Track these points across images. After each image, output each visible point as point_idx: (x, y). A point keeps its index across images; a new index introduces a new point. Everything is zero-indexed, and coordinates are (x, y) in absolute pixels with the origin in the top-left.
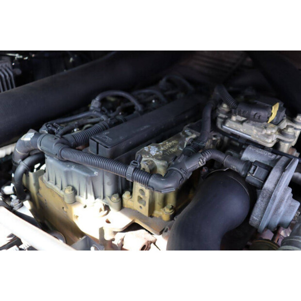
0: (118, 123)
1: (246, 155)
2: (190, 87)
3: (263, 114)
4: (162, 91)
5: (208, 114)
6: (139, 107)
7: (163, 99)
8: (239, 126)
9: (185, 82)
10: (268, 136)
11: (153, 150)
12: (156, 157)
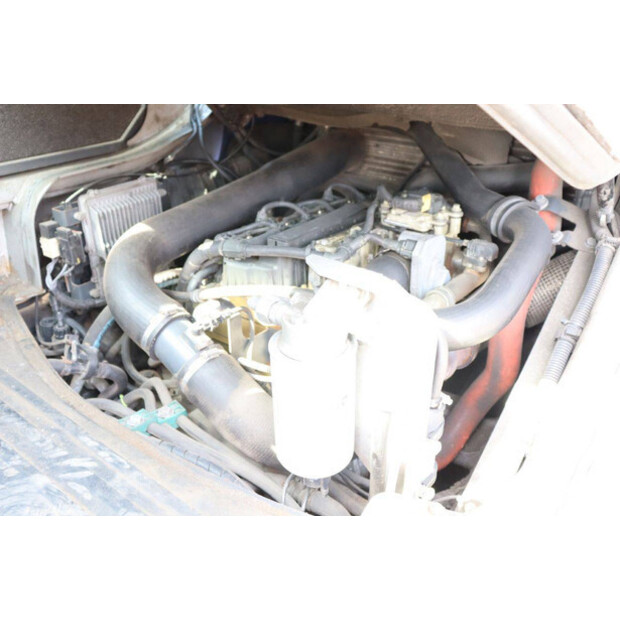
0: (287, 228)
1: (401, 237)
2: (360, 196)
3: (414, 203)
4: (328, 202)
5: (371, 211)
6: (305, 216)
7: (329, 208)
8: (398, 218)
9: (353, 190)
10: (421, 222)
11: (324, 242)
12: (327, 246)
